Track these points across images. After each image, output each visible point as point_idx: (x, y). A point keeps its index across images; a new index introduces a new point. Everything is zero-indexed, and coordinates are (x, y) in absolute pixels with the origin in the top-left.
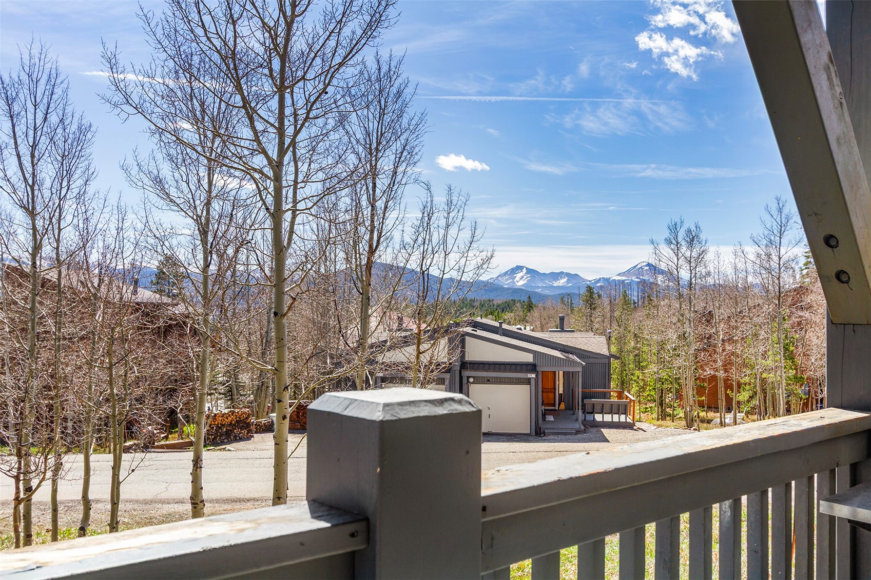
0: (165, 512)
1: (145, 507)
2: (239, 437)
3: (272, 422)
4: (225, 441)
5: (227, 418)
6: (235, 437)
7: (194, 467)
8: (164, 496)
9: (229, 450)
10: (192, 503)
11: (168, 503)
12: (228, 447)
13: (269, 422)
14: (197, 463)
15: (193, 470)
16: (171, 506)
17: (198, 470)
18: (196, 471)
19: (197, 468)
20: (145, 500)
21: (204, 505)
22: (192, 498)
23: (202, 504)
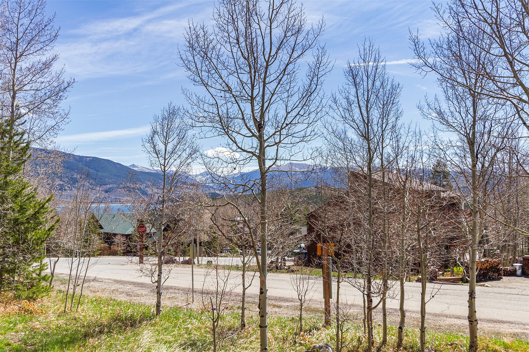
0: (448, 323)
1: (435, 318)
2: (492, 278)
3: (515, 269)
4: (483, 279)
5: (484, 265)
6: (490, 277)
7: (470, 297)
8: (447, 312)
9: (487, 286)
10: (469, 321)
11: (450, 318)
12: (486, 284)
13: (513, 269)
14: (472, 294)
15: (469, 299)
16: (452, 319)
18: (471, 300)
19: (472, 298)
20: (435, 314)
21: (478, 323)
22: (469, 317)
23: (476, 322)
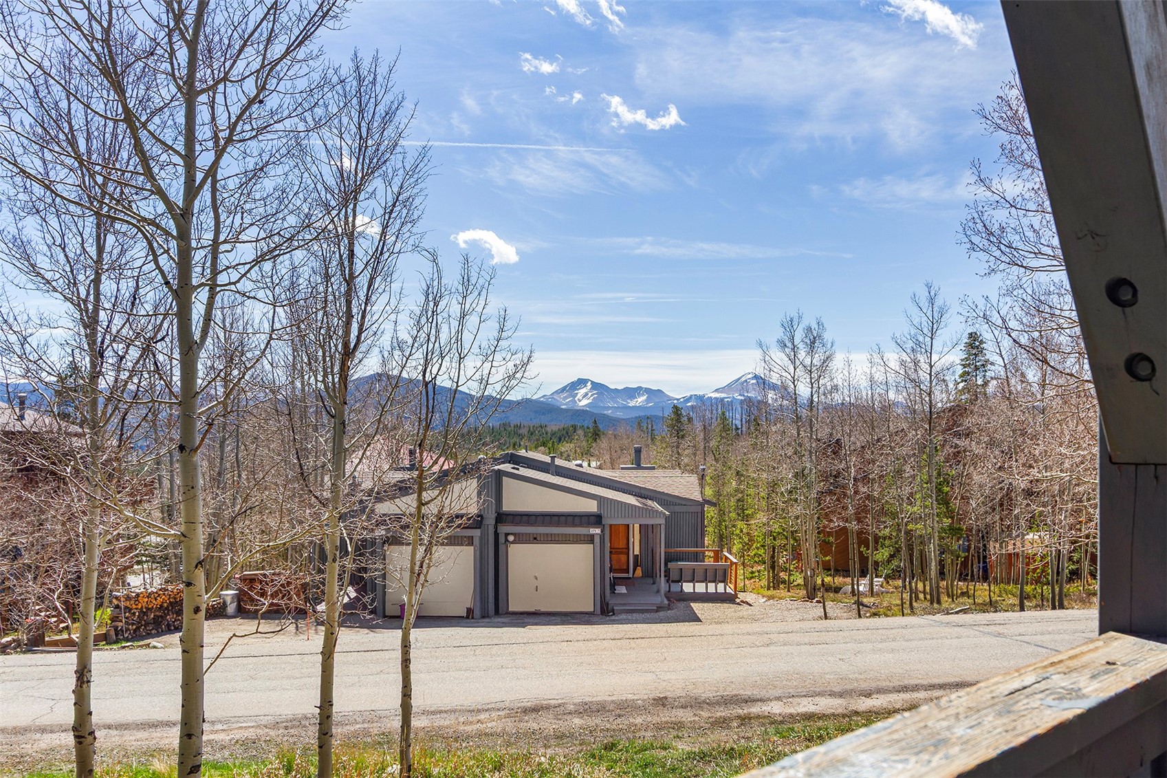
0: (43, 745)
1: (14, 739)
2: (174, 626)
3: (225, 603)
4: (153, 632)
5: (156, 599)
6: (168, 626)
7: (77, 681)
8: (46, 721)
9: (155, 647)
10: (76, 737)
11: (52, 732)
12: (153, 642)
13: (219, 603)
14: (83, 675)
15: (77, 686)
16: (54, 736)
17: (85, 686)
18: (81, 687)
19: (83, 683)
20: (15, 728)
21: (95, 738)
22: (75, 729)
23: (91, 738)
